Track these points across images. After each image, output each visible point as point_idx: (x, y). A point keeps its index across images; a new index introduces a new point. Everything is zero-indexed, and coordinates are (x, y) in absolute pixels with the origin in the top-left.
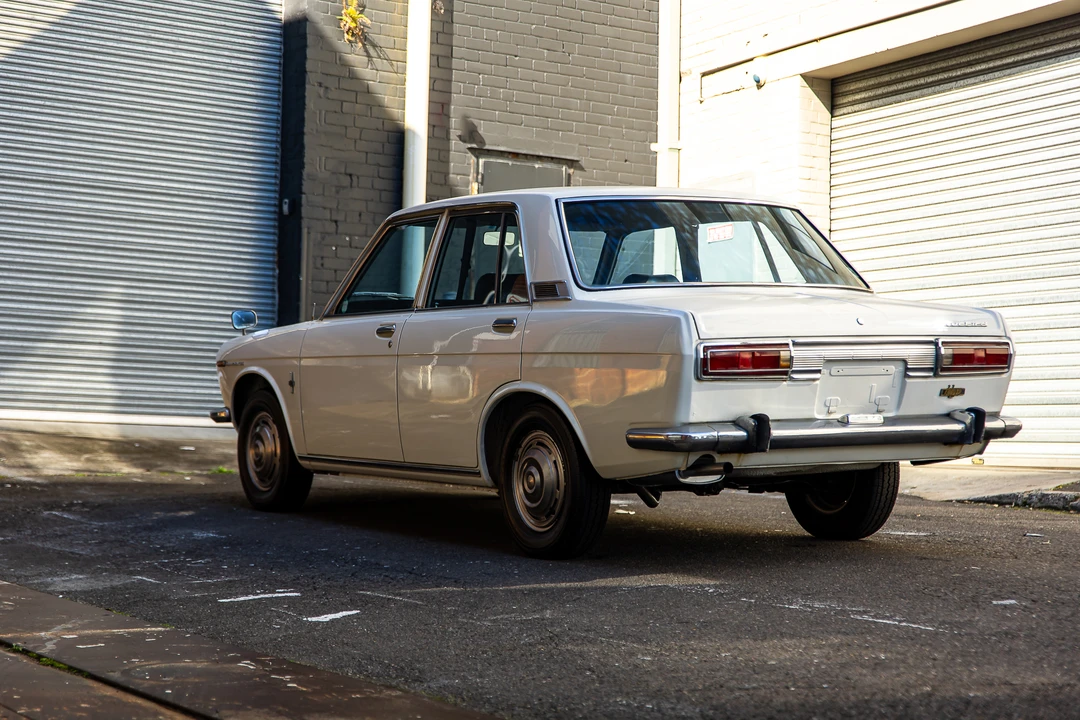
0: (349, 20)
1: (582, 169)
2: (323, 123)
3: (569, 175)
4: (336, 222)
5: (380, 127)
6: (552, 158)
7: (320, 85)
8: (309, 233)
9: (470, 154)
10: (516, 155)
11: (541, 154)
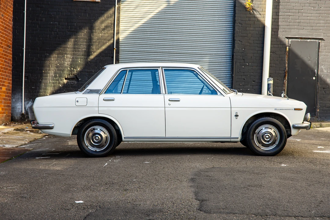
0: (248, 5)
1: (324, 40)
2: (240, 33)
3: (319, 42)
4: (244, 60)
5: (258, 33)
6: (314, 38)
7: (240, 23)
8: (235, 63)
9: (286, 39)
10: (301, 38)
11: (310, 37)
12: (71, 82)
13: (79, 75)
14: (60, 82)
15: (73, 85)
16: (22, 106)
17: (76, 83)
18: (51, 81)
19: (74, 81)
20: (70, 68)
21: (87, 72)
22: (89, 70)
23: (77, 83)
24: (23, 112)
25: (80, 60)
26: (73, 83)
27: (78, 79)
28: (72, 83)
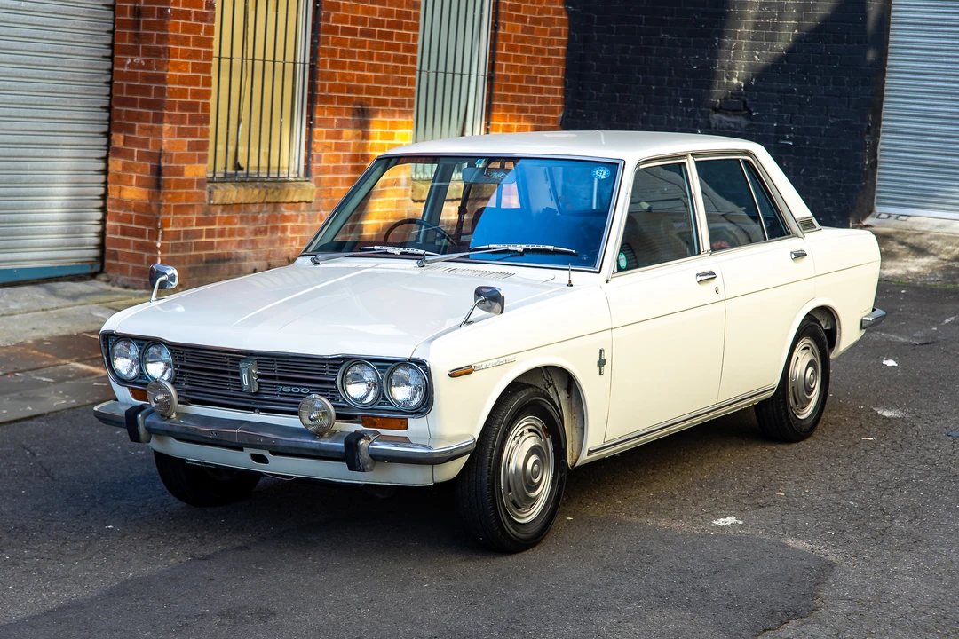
12: (729, 122)
13: (754, 101)
14: (697, 121)
15: (734, 129)
16: (592, 190)
17: (743, 126)
18: (672, 118)
19: (737, 119)
20: (727, 78)
21: (778, 91)
22: (782, 87)
23: (746, 127)
24: (594, 208)
25: (757, 53)
26: (735, 123)
27: (751, 113)
28: (732, 126)
